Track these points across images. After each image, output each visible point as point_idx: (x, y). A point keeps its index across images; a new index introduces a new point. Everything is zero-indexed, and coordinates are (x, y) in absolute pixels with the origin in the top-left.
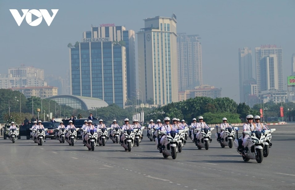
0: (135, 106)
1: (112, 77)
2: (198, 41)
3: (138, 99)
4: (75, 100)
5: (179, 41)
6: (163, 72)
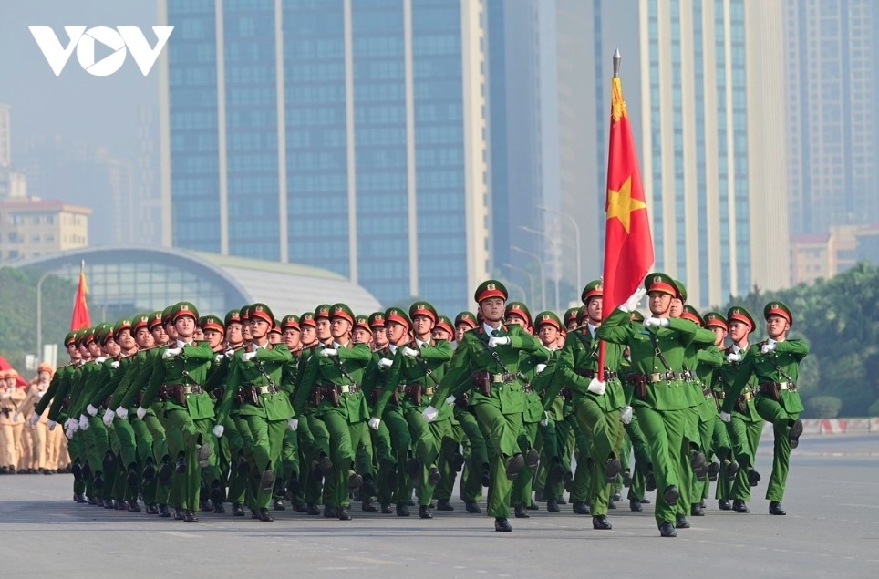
1: (404, 148)
3: (557, 277)
6: (700, 120)
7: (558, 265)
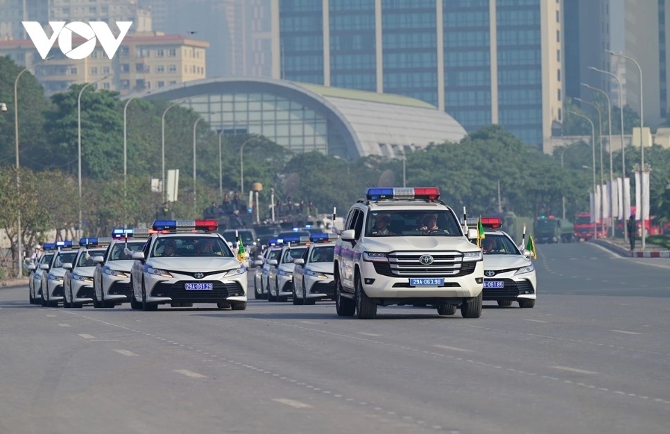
0: (605, 142)
4: (295, 105)
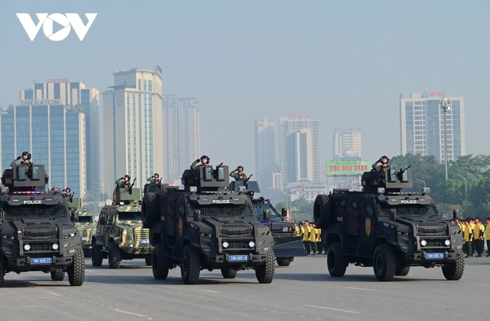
1: (63, 159)
2: (194, 107)
3: (103, 192)
5: (165, 106)
6: (141, 153)
7: (103, 189)
